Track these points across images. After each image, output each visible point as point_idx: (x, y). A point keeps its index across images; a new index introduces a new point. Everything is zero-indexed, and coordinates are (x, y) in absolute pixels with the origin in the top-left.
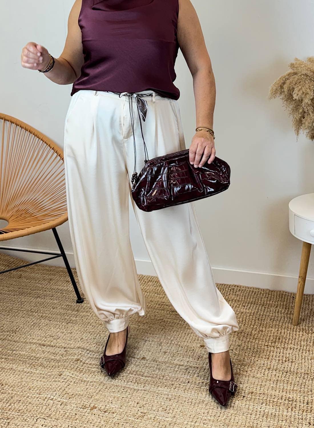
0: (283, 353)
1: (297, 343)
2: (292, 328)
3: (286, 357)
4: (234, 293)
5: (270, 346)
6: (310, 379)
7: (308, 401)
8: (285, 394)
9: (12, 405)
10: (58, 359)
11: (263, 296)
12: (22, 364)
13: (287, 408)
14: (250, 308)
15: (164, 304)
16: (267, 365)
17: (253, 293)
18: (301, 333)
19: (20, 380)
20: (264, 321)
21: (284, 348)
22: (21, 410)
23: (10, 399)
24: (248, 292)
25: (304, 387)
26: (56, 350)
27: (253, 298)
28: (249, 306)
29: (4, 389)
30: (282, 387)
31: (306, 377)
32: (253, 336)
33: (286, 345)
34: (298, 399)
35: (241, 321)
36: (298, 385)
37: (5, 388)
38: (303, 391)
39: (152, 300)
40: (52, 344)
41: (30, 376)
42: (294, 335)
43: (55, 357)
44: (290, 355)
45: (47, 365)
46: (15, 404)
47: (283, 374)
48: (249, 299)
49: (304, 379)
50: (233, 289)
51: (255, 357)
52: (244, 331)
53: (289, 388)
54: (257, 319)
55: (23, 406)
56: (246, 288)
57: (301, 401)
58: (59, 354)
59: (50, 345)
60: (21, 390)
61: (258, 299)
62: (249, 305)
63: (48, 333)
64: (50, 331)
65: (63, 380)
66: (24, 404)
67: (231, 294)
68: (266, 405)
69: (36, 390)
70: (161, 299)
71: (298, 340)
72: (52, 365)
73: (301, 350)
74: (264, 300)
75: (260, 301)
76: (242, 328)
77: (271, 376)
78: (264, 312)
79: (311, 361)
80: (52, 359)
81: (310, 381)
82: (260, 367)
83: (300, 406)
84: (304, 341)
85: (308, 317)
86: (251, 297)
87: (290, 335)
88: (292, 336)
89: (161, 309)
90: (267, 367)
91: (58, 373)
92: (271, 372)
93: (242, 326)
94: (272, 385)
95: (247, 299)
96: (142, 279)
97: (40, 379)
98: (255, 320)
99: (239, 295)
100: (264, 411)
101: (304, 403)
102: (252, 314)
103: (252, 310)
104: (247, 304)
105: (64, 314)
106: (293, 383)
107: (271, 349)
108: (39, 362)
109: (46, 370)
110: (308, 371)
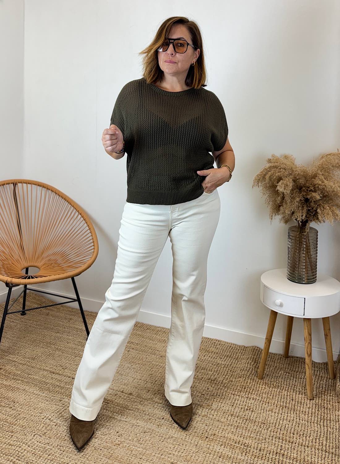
0: (246, 402)
1: (260, 395)
2: (257, 381)
3: (248, 406)
4: (215, 346)
5: (236, 395)
6: (266, 429)
7: (261, 448)
8: (242, 439)
9: (18, 420)
10: (62, 386)
11: (238, 351)
12: (34, 386)
13: (242, 452)
14: (225, 360)
15: (156, 349)
16: (231, 411)
17: (231, 348)
18: (264, 386)
19: (29, 400)
20: (235, 373)
21: (247, 398)
22: (24, 426)
23: (18, 416)
24: (227, 346)
25: (260, 435)
26: (62, 378)
27: (230, 352)
28: (225, 359)
29: (14, 406)
30: (240, 433)
31: (262, 426)
32: (223, 384)
33: (250, 395)
34: (253, 445)
35: (216, 370)
36: (254, 432)
37: (16, 406)
38: (258, 438)
39: (147, 345)
40: (60, 373)
41: (37, 398)
42: (258, 387)
43: (60, 384)
44: (252, 404)
45: (52, 390)
46: (21, 421)
47: (243, 421)
48: (226, 353)
49: (261, 428)
50: (215, 343)
51: (222, 403)
52: (217, 379)
53: (246, 434)
54: (230, 370)
55: (26, 423)
56: (225, 343)
57: (255, 447)
58: (63, 382)
59: (58, 373)
60: (28, 408)
61: (234, 354)
62: (226, 357)
63: (59, 363)
64: (61, 361)
65: (62, 405)
66: (27, 421)
67: (212, 347)
68: (224, 447)
69: (39, 410)
70: (154, 345)
71: (261, 392)
72: (56, 391)
73: (262, 401)
74: (238, 355)
75: (235, 356)
76: (215, 377)
77: (233, 421)
78: (237, 364)
79: (268, 413)
80: (57, 386)
81: (266, 431)
82: (225, 412)
83: (253, 451)
84: (265, 394)
85: (272, 373)
86: (228, 351)
87: (254, 386)
88: (256, 388)
89: (152, 353)
90: (231, 414)
91: (60, 398)
92: (233, 418)
93: (216, 375)
94: (232, 430)
95: (225, 352)
96: (142, 326)
97: (45, 402)
98: (228, 371)
99: (218, 348)
100: (222, 452)
101: (257, 450)
102: (226, 366)
103: (227, 362)
104: (223, 357)
105: (75, 349)
106: (251, 430)
107: (237, 397)
108: (47, 387)
109: (51, 394)
110: (265, 421)
